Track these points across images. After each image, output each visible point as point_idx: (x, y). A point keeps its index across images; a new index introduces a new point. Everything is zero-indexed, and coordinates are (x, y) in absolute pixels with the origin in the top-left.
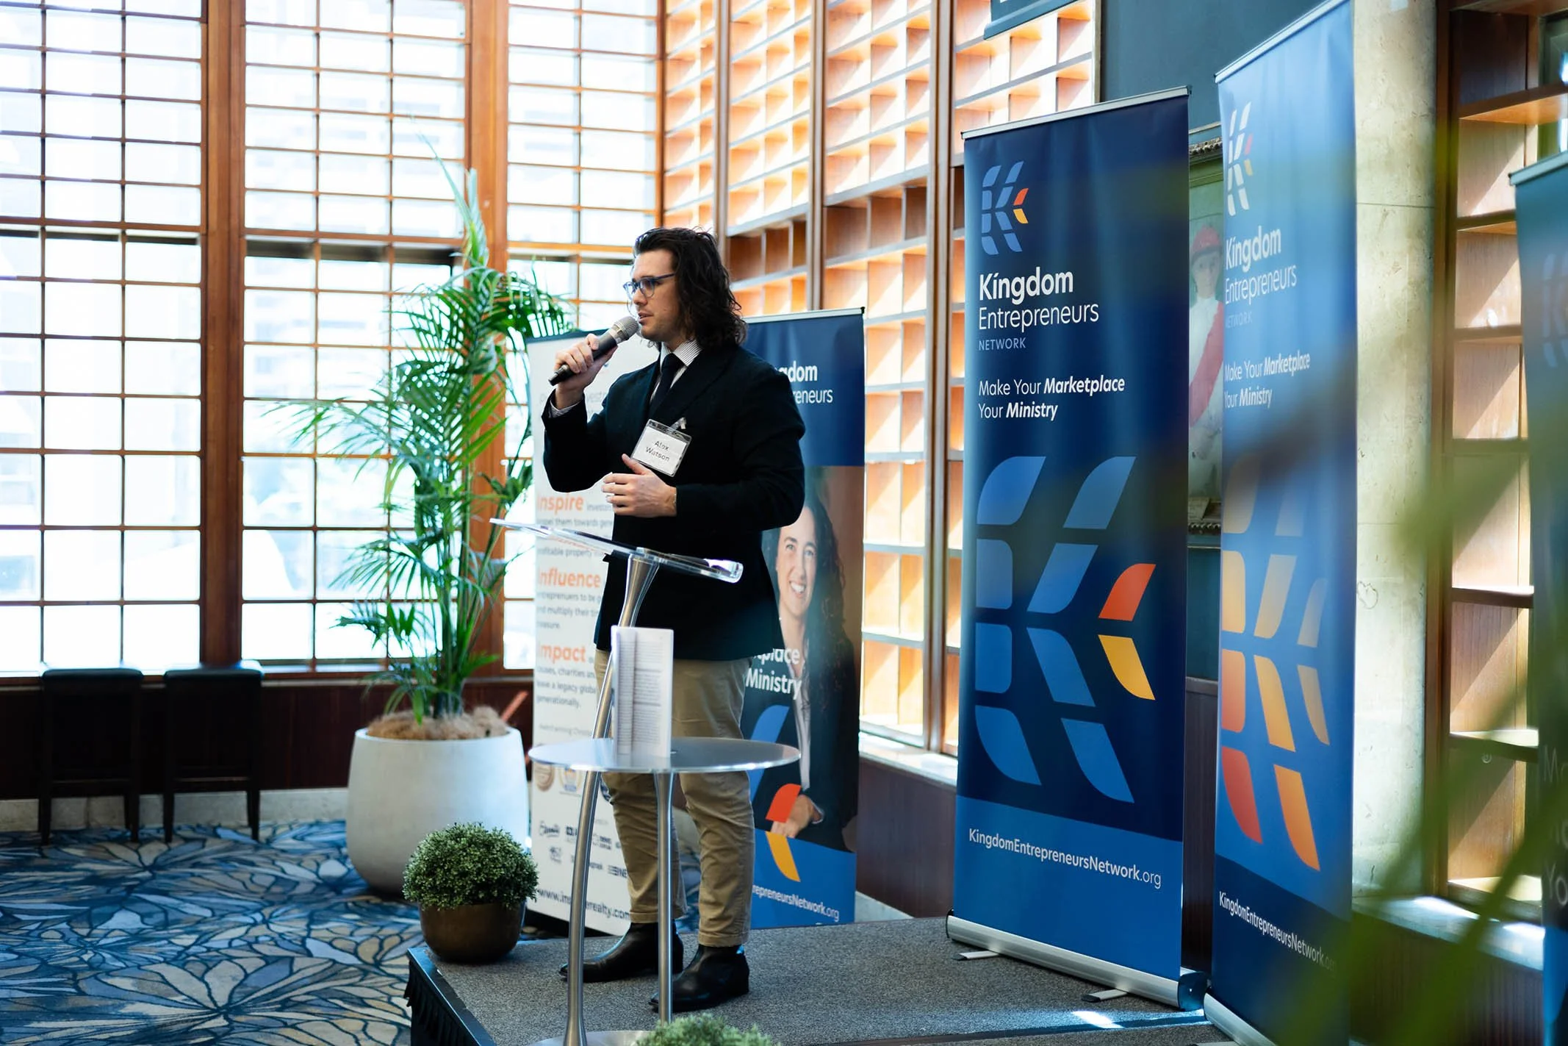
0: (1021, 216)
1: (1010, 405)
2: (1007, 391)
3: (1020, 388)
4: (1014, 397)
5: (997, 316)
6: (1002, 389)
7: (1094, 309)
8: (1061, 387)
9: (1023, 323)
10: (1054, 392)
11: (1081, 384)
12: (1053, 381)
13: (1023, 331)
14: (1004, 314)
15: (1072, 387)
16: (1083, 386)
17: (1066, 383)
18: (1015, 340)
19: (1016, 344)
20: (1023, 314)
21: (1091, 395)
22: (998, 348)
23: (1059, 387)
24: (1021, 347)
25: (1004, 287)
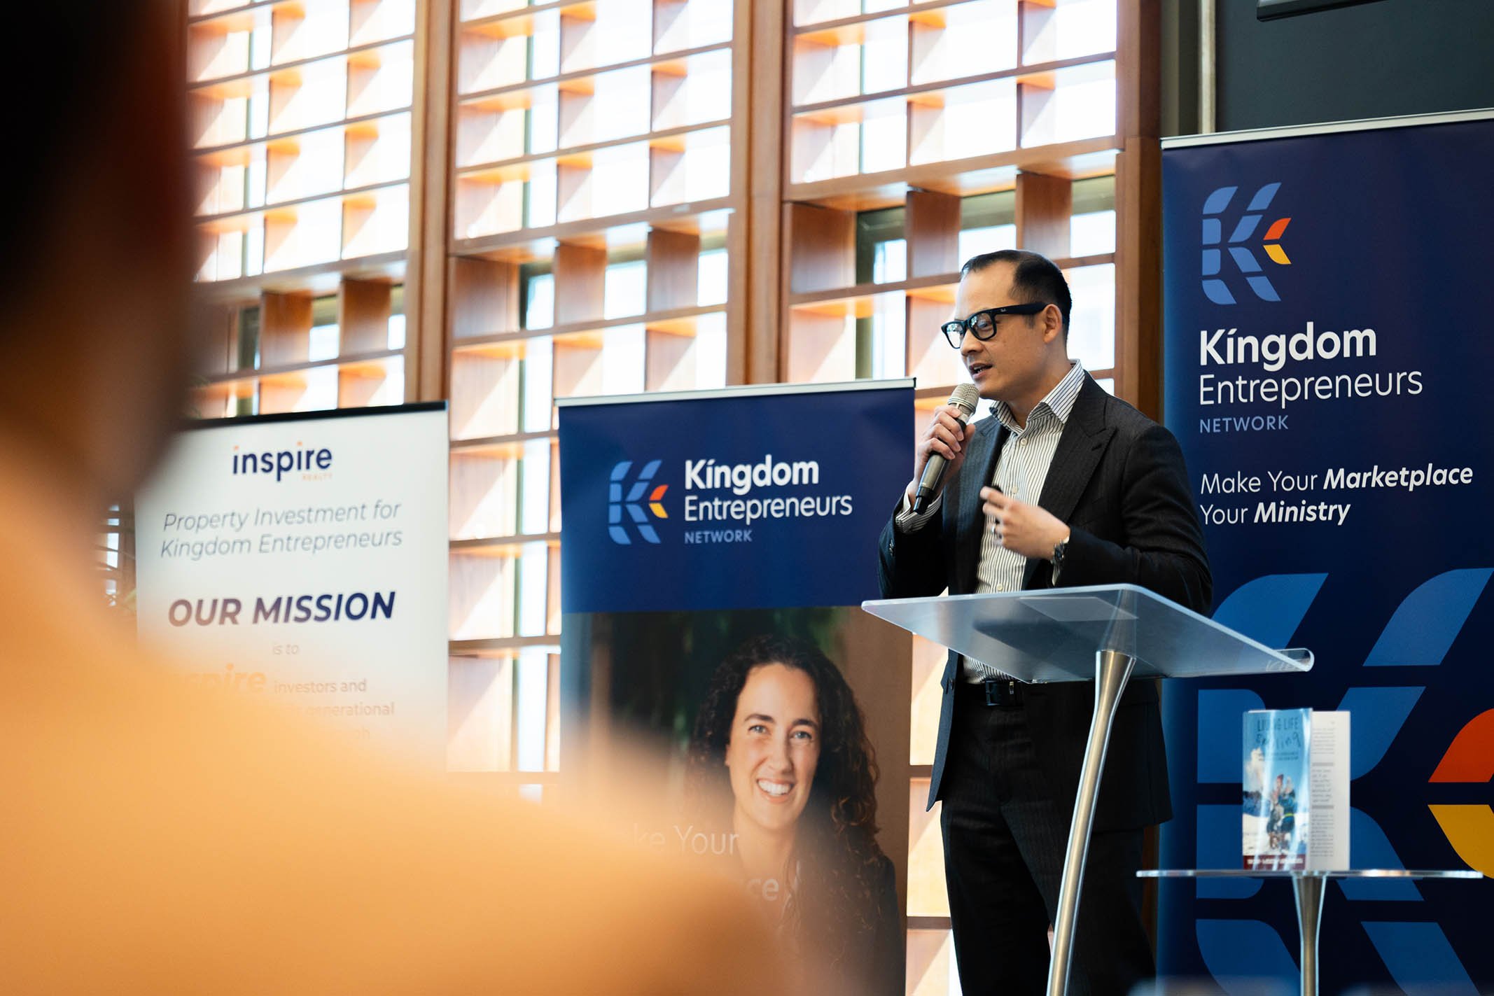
0: (1277, 254)
1: (1261, 506)
2: (1254, 487)
3: (1279, 483)
4: (1267, 495)
5: (1236, 387)
6: (1246, 485)
7: (1414, 377)
8: (1356, 480)
9: (1284, 395)
10: (1342, 486)
11: (1392, 476)
12: (1342, 472)
13: (1283, 407)
14: (1249, 383)
15: (1376, 479)
16: (1396, 478)
17: (1366, 475)
18: (1268, 418)
19: (1271, 424)
20: (1284, 383)
21: (1411, 489)
22: (1238, 429)
23: (1353, 480)
24: (1280, 428)
25: (1248, 347)
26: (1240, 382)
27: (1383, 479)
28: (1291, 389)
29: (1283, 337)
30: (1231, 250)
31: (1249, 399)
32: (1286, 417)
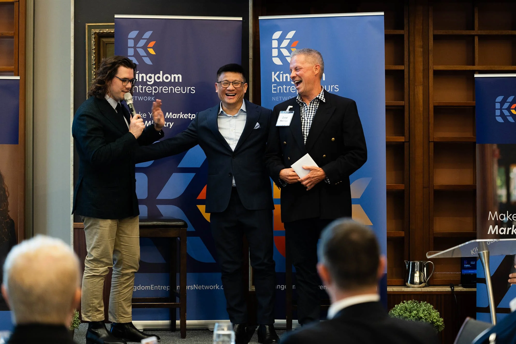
0: (152, 51)
7: (193, 89)
8: (176, 116)
9: (153, 91)
10: (171, 117)
11: (186, 115)
12: (171, 113)
13: (153, 94)
14: (143, 87)
15: (181, 116)
16: (187, 116)
17: (178, 115)
18: (149, 97)
19: (149, 99)
20: (153, 88)
21: (192, 119)
22: (139, 100)
23: (174, 116)
24: (152, 100)
25: (143, 77)
26: (140, 87)
27: (183, 116)
28: (155, 90)
29: (153, 75)
30: (137, 49)
31: (143, 92)
32: (154, 97)
